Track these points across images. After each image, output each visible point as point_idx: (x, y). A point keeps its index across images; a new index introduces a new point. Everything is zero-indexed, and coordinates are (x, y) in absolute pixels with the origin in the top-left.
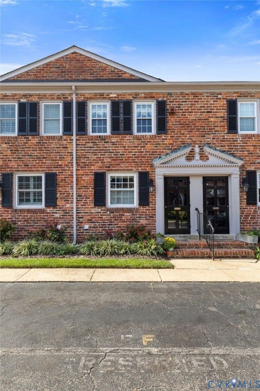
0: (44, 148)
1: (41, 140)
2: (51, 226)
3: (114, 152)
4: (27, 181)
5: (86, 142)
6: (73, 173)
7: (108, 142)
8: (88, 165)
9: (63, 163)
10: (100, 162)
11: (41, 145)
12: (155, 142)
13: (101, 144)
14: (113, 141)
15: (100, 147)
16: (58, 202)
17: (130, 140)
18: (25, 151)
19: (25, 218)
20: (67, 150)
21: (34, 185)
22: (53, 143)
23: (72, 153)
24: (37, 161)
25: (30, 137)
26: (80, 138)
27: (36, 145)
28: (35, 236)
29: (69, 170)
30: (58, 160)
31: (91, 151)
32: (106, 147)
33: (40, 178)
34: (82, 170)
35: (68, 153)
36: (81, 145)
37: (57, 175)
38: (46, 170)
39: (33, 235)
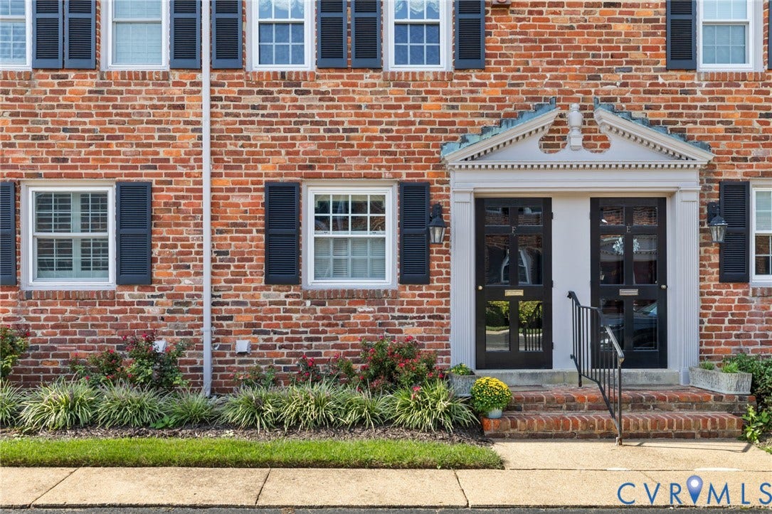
0: (115, 107)
1: (104, 84)
2: (135, 342)
3: (324, 123)
4: (61, 208)
5: (240, 92)
6: (200, 183)
7: (308, 92)
8: (247, 161)
9: (171, 153)
10: (283, 151)
11: (103, 99)
12: (451, 93)
13: (286, 98)
14: (323, 88)
15: (283, 107)
16: (155, 271)
17: (374, 85)
18: (54, 115)
19: (57, 319)
20: (183, 115)
21: (84, 218)
22: (139, 92)
23: (199, 123)
24: (93, 148)
25: (72, 74)
26: (224, 78)
27: (90, 99)
28: (87, 373)
29: (188, 175)
30: (156, 145)
31: (256, 119)
32: (301, 108)
33: (100, 199)
34: (227, 175)
35: (187, 123)
36: (228, 99)
37: (152, 190)
38: (120, 175)
39: (81, 368)
